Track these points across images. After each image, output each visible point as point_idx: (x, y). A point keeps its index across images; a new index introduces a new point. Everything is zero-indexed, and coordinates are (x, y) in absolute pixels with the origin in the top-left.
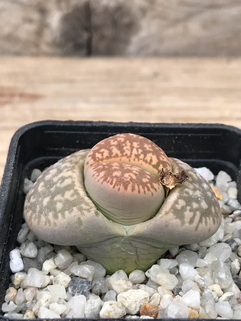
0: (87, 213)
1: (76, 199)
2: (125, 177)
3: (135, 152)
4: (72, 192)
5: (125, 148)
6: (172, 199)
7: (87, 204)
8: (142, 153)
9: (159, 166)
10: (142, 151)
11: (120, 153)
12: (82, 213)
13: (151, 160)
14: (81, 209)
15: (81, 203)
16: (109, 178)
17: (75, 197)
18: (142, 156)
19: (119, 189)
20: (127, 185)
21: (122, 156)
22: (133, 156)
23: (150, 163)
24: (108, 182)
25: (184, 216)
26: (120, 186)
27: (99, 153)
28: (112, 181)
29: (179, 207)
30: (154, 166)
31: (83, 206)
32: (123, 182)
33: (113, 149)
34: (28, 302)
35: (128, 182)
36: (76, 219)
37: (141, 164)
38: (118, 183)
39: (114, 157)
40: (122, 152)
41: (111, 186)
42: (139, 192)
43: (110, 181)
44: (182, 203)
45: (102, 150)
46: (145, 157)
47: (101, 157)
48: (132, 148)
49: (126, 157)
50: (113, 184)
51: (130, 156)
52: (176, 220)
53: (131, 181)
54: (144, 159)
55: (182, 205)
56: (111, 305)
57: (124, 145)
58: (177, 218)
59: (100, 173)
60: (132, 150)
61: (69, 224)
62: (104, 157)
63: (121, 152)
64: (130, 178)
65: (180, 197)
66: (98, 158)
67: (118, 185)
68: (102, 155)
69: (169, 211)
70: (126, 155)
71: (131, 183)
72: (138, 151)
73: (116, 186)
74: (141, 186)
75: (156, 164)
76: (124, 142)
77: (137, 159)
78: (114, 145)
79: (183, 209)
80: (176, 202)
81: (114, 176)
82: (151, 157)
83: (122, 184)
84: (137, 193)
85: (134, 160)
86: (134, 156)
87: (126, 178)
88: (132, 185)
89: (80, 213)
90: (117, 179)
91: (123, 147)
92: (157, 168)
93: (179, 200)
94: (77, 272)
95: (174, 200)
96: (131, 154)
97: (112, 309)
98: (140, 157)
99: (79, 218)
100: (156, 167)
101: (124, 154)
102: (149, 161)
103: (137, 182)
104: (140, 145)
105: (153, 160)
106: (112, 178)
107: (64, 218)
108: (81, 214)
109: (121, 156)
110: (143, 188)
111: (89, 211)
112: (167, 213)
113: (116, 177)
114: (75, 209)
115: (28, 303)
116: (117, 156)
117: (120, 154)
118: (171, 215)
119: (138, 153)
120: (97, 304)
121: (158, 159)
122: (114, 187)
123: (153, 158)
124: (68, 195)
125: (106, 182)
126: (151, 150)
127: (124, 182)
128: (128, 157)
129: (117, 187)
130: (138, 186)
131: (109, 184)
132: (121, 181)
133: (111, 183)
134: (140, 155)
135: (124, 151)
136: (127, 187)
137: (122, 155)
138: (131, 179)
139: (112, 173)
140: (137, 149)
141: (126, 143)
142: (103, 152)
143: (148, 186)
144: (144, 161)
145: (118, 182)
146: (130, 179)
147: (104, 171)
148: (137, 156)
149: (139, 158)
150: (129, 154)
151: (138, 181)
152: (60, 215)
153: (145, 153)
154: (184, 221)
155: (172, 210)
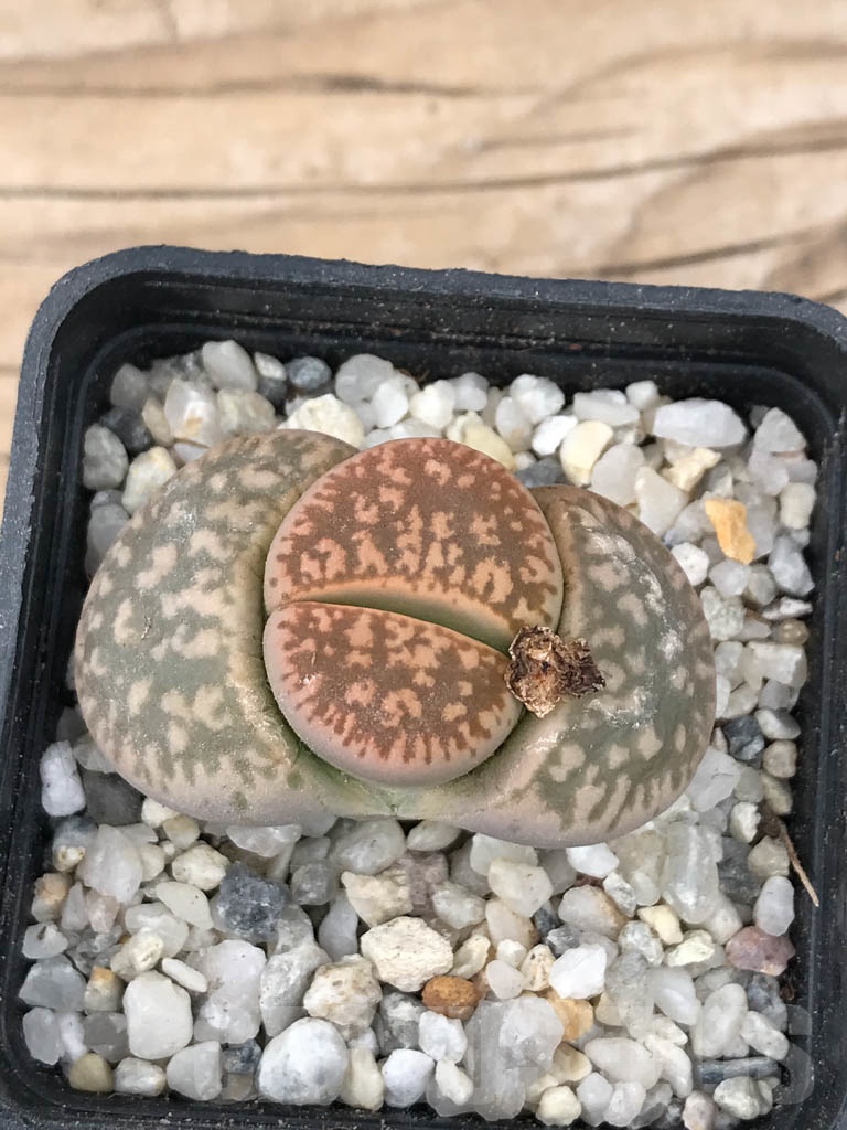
0: (264, 781)
1: (229, 727)
2: (384, 712)
3: (435, 558)
4: (216, 696)
5: (402, 542)
6: (541, 745)
7: (264, 750)
8: (459, 561)
9: (516, 605)
10: (460, 552)
11: (382, 561)
12: (248, 780)
13: (490, 587)
14: (241, 766)
15: (244, 743)
16: (332, 709)
17: (227, 720)
18: (458, 575)
19: (362, 753)
20: (391, 743)
21: (392, 572)
22: (427, 573)
23: (484, 599)
24: (329, 721)
25: (575, 800)
26: (367, 742)
27: (314, 555)
28: (343, 720)
29: (559, 774)
30: (497, 608)
31: (251, 755)
32: (376, 731)
33: (359, 542)
34: (98, 938)
35: (394, 732)
36: (227, 795)
37: (455, 601)
38: (360, 731)
39: (363, 577)
40: (391, 554)
41: (339, 739)
42: (428, 759)
43: (335, 721)
44: (572, 756)
45: (324, 546)
46: (468, 575)
47: (317, 576)
48: (427, 537)
49: (403, 578)
50: (345, 734)
51: (418, 575)
52: (547, 814)
53: (405, 728)
54: (465, 583)
55: (571, 768)
56: (336, 984)
57: (400, 525)
58: (548, 808)
59: (306, 680)
60: (424, 553)
61: (207, 803)
62: (330, 574)
63: (386, 560)
64: (401, 713)
65: (567, 738)
66: (309, 576)
67: (359, 740)
68: (323, 568)
69: (528, 787)
70: (405, 569)
71: (404, 736)
72: (445, 553)
73: (353, 742)
74: (435, 741)
75: (503, 599)
76: (403, 514)
77: (439, 587)
78: (364, 526)
79: (575, 776)
80: (554, 757)
81: (349, 702)
82: (491, 574)
83: (372, 739)
84: (422, 763)
85: (431, 587)
86: (432, 576)
87: (389, 716)
88: (407, 742)
89: (239, 779)
90: (357, 717)
91: (397, 534)
92: (507, 615)
93: (564, 749)
94: (243, 842)
95: (546, 749)
96: (422, 565)
97: (339, 999)
98: (450, 578)
99: (238, 795)
100: (504, 609)
101: (398, 565)
102: (480, 589)
103: (422, 729)
104: (457, 524)
105: (496, 585)
106: (345, 708)
107: (193, 783)
108: (245, 783)
109: (385, 575)
110: (444, 744)
111: (268, 773)
112: (518, 795)
113: (356, 706)
114: (225, 762)
115: (98, 942)
116: (372, 572)
117: (382, 567)
118: (532, 801)
119: (446, 562)
120: (298, 973)
121: (515, 577)
122: (346, 743)
123: (496, 578)
124: (205, 705)
125: (322, 719)
126: (495, 541)
127: (379, 730)
128: (409, 579)
129: (355, 747)
130: (427, 741)
131: (331, 728)
132: (372, 728)
133: (339, 729)
134: (452, 569)
135: (397, 554)
136: (389, 750)
137: (389, 570)
138: (406, 718)
139: (345, 689)
140: (445, 543)
141: (410, 518)
142: (327, 554)
143: (461, 734)
144: (462, 591)
145: (360, 726)
146: (402, 718)
147: (319, 675)
148: (442, 574)
149: (447, 580)
150: (413, 569)
151: (426, 725)
152: (178, 767)
153: (470, 559)
154: (572, 815)
155: (536, 786)
